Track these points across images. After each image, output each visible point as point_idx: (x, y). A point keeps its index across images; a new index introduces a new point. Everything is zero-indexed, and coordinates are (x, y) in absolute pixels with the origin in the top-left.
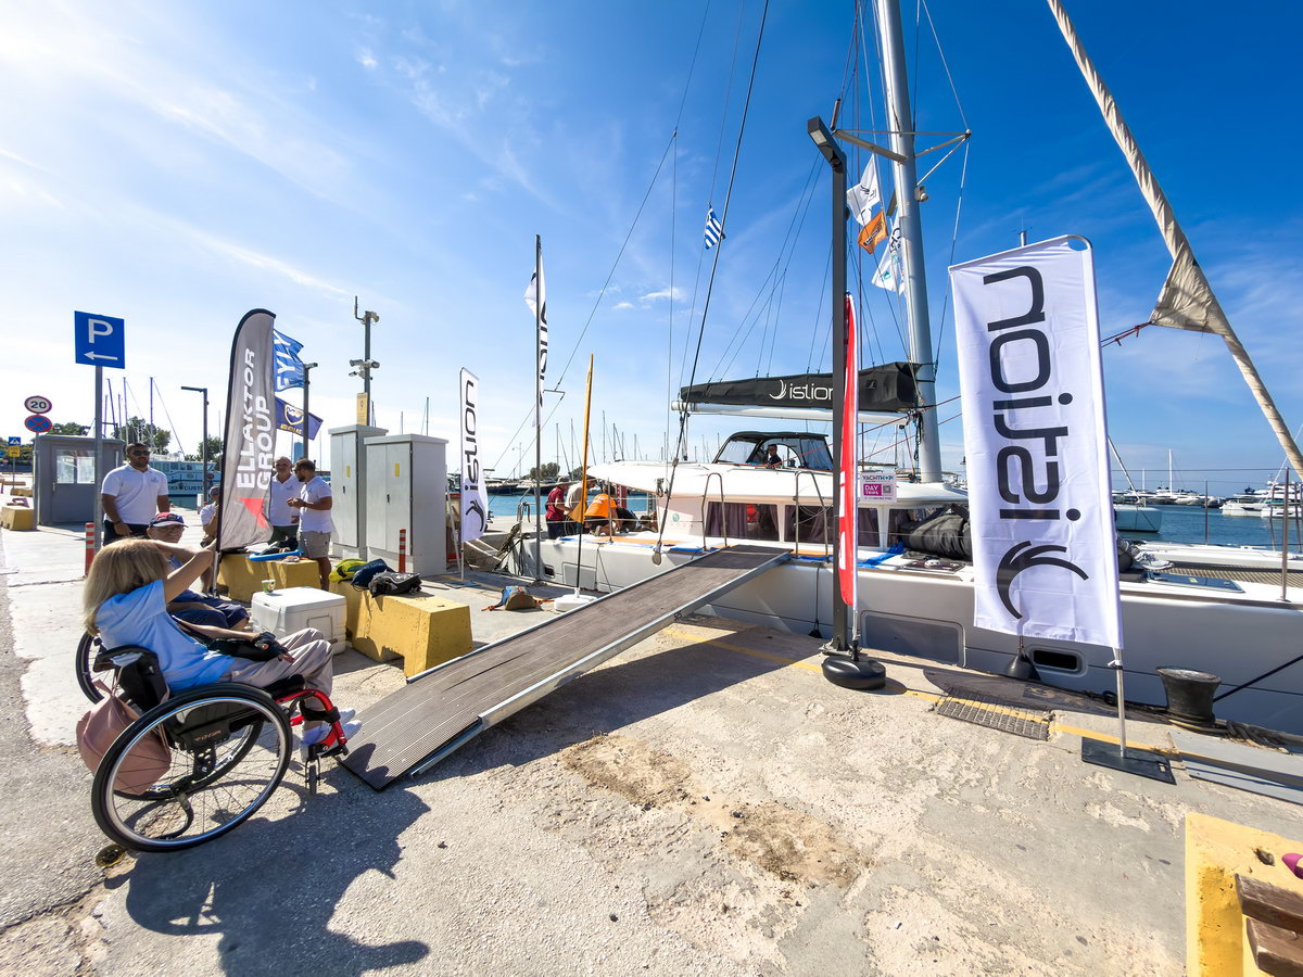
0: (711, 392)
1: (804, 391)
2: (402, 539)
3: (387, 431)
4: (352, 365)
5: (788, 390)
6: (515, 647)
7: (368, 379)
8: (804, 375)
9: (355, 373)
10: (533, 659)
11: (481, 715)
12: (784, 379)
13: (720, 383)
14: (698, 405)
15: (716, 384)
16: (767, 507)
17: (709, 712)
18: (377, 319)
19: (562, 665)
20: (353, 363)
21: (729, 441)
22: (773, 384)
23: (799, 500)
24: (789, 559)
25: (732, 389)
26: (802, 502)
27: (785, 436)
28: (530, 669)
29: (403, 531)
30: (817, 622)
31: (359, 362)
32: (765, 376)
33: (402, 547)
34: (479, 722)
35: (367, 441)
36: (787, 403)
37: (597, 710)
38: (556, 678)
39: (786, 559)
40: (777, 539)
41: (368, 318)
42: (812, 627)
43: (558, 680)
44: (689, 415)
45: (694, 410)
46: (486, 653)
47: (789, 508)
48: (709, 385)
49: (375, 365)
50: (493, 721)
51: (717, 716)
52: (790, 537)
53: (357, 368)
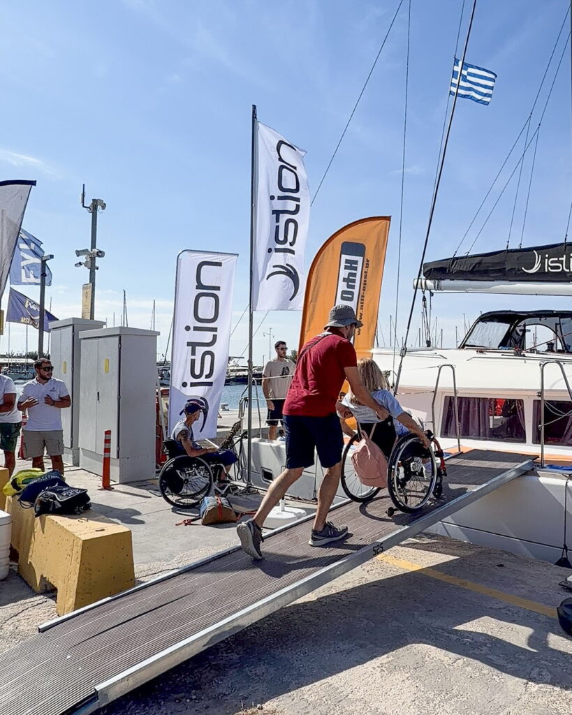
0: (455, 268)
1: (561, 262)
2: (107, 441)
3: (105, 323)
4: (78, 256)
5: (543, 263)
6: (175, 586)
7: (93, 268)
8: (562, 244)
9: (80, 264)
10: (189, 606)
11: (99, 687)
12: (537, 249)
13: (466, 257)
14: (444, 283)
15: (462, 258)
16: (512, 401)
17: (399, 676)
18: (104, 207)
19: (219, 616)
20: (78, 253)
21: (477, 322)
22: (525, 254)
23: (545, 394)
24: (534, 466)
25: (480, 263)
26: (547, 397)
27: (541, 315)
28: (181, 619)
29: (108, 433)
30: (565, 547)
31: (85, 251)
32: (518, 247)
33: (107, 450)
34: (95, 696)
35: (82, 334)
36: (542, 276)
37: (261, 669)
38: (205, 635)
39: (529, 468)
40: (524, 441)
41: (95, 206)
42: (559, 554)
43: (209, 637)
44: (432, 294)
45: (438, 288)
46: (139, 593)
47: (537, 404)
48: (455, 259)
49: (101, 254)
50: (113, 696)
51: (408, 683)
52: (537, 440)
53: (83, 259)
